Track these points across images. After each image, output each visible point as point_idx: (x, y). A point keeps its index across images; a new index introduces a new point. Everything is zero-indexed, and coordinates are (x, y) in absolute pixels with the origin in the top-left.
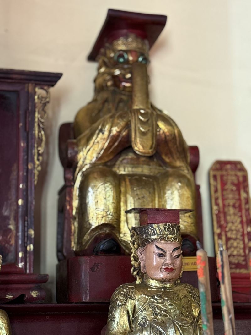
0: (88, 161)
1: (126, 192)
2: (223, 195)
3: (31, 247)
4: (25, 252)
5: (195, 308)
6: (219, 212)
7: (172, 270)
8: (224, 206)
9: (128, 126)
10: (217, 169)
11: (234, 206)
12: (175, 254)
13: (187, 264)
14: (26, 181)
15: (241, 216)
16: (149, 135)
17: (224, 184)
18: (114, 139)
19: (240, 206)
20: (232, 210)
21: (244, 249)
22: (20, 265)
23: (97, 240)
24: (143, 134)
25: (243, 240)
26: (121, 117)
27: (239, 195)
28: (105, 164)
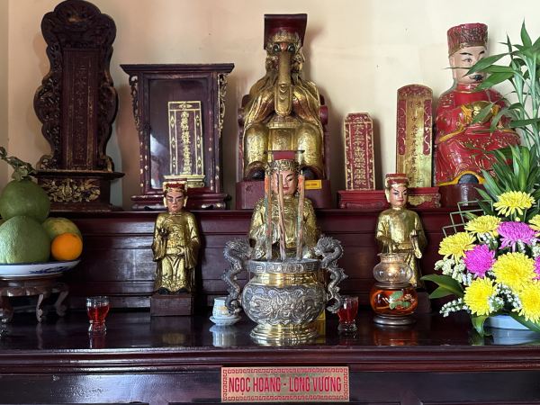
0: (250, 121)
1: (271, 140)
2: (352, 139)
3: (217, 177)
4: (214, 180)
5: (305, 212)
6: (349, 150)
7: (287, 188)
8: (353, 145)
10: (349, 121)
11: (360, 146)
12: (289, 178)
14: (213, 136)
15: (365, 153)
16: (287, 101)
17: (353, 131)
18: (265, 106)
19: (365, 145)
20: (359, 149)
21: (366, 174)
22: (212, 188)
23: (252, 171)
24: (282, 101)
25: (366, 169)
27: (365, 137)
28: (261, 122)
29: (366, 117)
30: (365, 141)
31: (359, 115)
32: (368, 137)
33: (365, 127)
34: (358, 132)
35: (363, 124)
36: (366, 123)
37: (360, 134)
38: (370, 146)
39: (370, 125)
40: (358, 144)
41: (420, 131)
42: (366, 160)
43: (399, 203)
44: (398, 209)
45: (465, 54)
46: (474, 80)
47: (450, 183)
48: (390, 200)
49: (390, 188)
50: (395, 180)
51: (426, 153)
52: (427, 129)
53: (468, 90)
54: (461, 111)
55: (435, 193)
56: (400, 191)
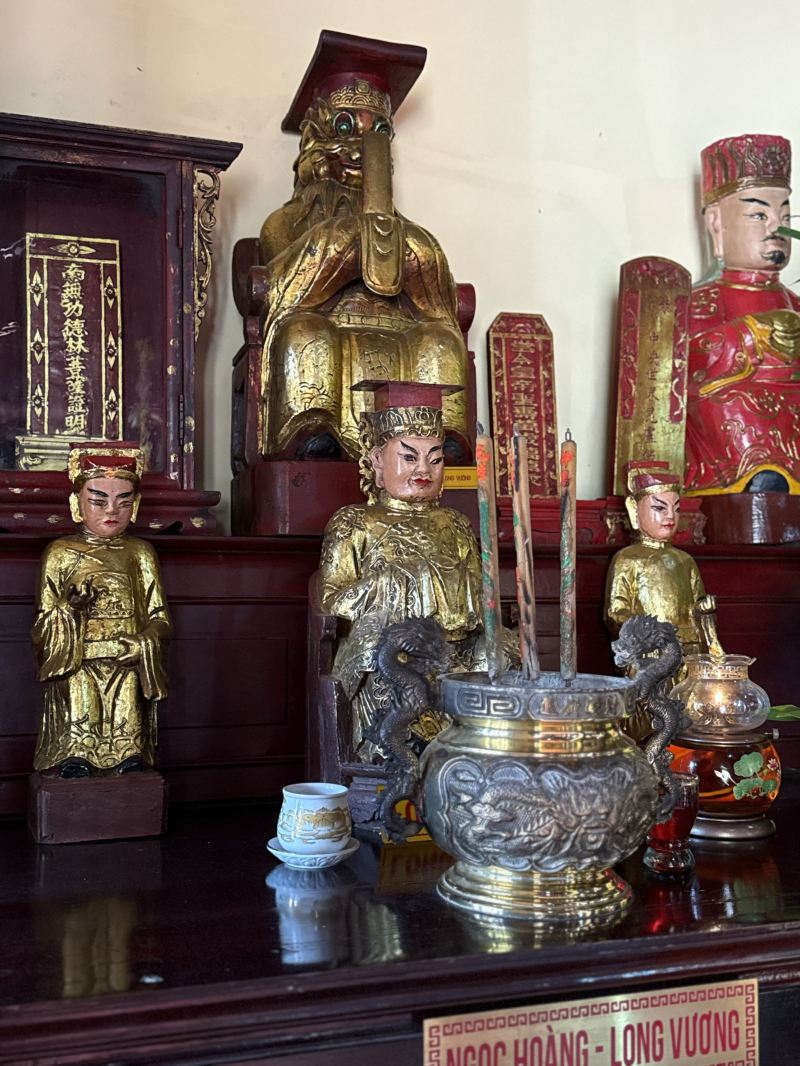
0: (286, 303)
1: (351, 358)
2: (510, 373)
3: (189, 447)
5: (462, 547)
6: (502, 399)
7: (428, 482)
8: (511, 390)
9: (355, 243)
10: (502, 330)
11: (526, 392)
12: (434, 456)
13: (451, 478)
14: (181, 334)
16: (392, 261)
17: (512, 354)
18: (333, 265)
19: (537, 391)
20: (523, 399)
22: (173, 476)
23: (302, 435)
24: (382, 258)
26: (345, 226)
27: (537, 373)
28: (315, 309)
29: (538, 325)
30: (537, 381)
31: (522, 318)
32: (543, 373)
33: (536, 349)
34: (520, 359)
35: (533, 340)
36: (539, 338)
37: (525, 365)
38: (548, 393)
39: (548, 344)
40: (523, 388)
41: (666, 367)
42: (540, 428)
43: (665, 532)
44: (656, 545)
45: (752, 200)
46: (770, 263)
47: (726, 491)
48: (641, 524)
49: (639, 497)
50: (655, 476)
51: (675, 419)
52: (678, 362)
53: (748, 283)
54: (745, 329)
55: (694, 511)
56: (667, 502)
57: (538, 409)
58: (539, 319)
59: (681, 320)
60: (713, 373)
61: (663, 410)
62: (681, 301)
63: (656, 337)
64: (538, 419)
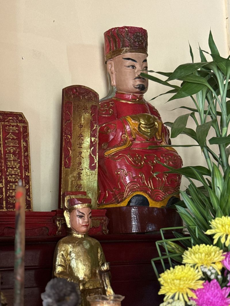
2: (4, 143)
8: (5, 153)
11: (14, 153)
17: (6, 133)
19: (20, 153)
20: (12, 157)
27: (20, 143)
29: (20, 118)
30: (20, 147)
31: (11, 114)
32: (23, 144)
33: (19, 130)
34: (10, 136)
35: (17, 126)
36: (21, 125)
37: (13, 139)
38: (26, 154)
39: (26, 128)
40: (12, 151)
41: (87, 141)
42: (21, 172)
43: (84, 229)
44: (80, 236)
45: (129, 59)
46: (138, 90)
47: (119, 205)
48: (72, 225)
49: (71, 210)
50: (79, 199)
51: (92, 168)
52: (93, 139)
53: (128, 100)
54: (126, 123)
55: (103, 216)
56: (85, 213)
57: (20, 163)
58: (21, 115)
59: (94, 117)
60: (111, 144)
61: (86, 164)
62: (94, 108)
63: (81, 126)
64: (20, 168)
